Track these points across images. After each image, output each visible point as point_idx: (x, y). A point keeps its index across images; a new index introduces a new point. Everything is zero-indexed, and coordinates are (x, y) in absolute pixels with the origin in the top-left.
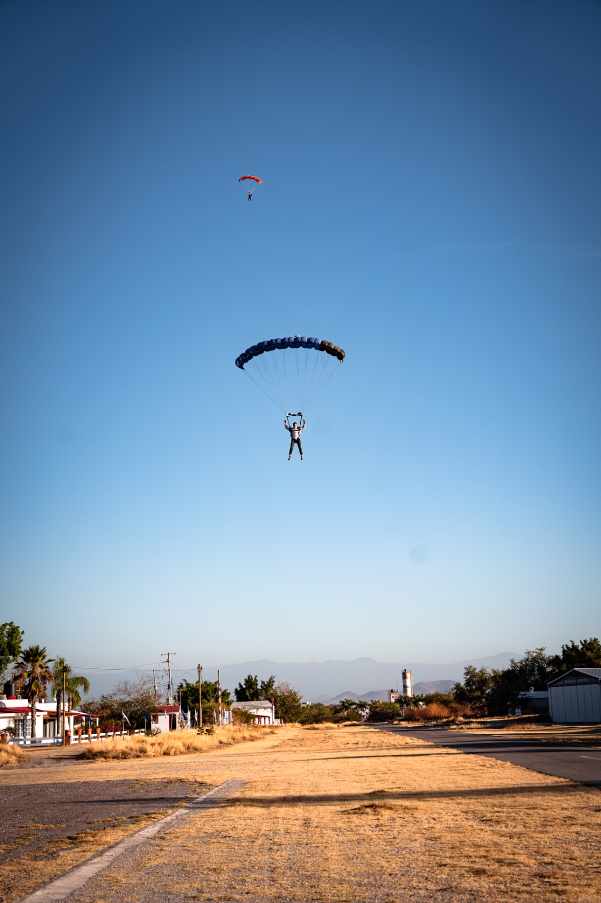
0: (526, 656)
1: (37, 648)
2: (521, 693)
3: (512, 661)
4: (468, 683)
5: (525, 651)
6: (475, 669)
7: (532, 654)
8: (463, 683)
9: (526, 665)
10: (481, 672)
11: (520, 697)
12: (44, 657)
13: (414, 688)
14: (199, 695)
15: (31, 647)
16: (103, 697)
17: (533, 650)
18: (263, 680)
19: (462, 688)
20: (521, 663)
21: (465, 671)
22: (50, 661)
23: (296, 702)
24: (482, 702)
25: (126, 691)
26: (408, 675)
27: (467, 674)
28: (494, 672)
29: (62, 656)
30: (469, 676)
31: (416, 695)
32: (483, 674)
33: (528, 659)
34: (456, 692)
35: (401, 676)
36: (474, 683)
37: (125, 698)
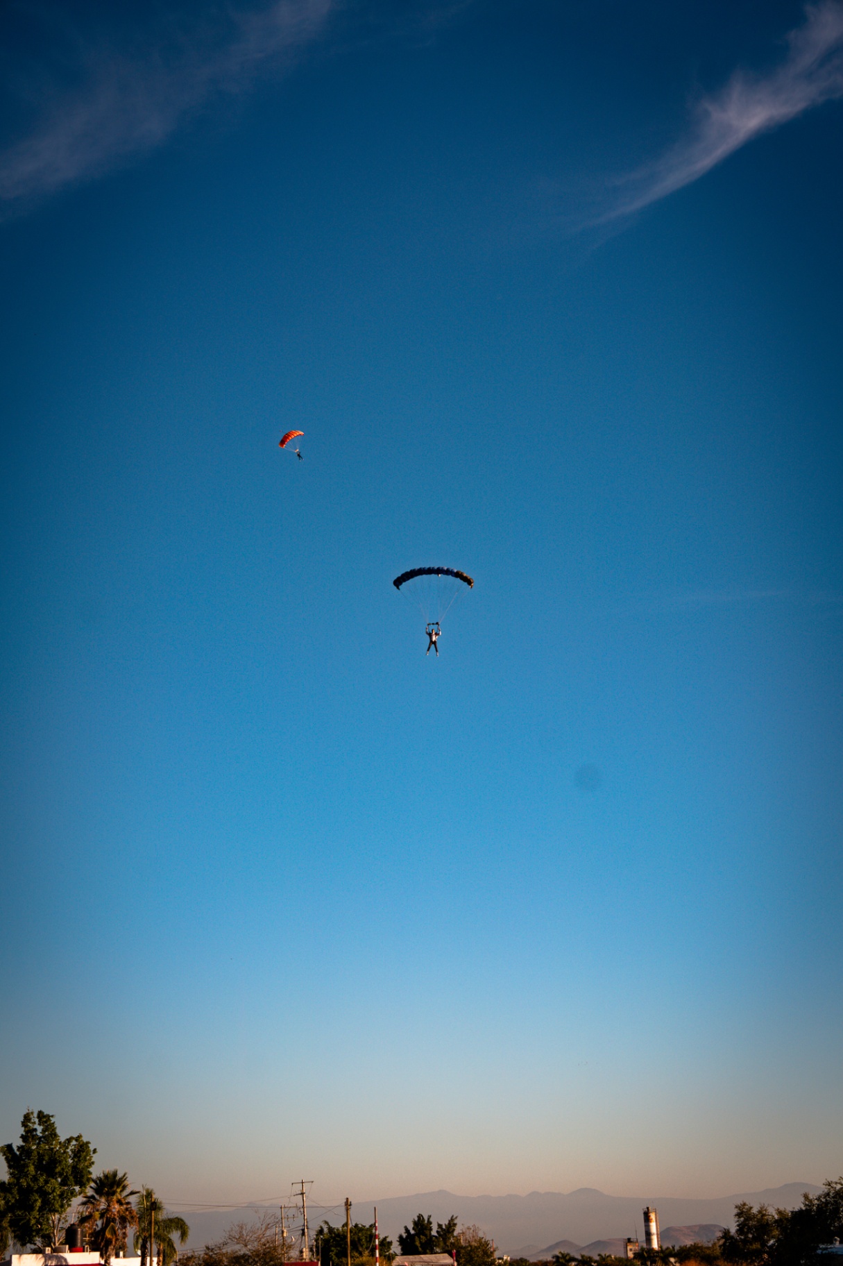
0: (825, 1189)
1: (115, 1174)
2: (821, 1246)
3: (806, 1197)
4: (741, 1230)
5: (824, 1181)
6: (751, 1208)
7: (834, 1185)
8: (733, 1230)
9: (827, 1203)
10: (760, 1212)
11: (819, 1252)
12: (124, 1187)
13: (661, 1236)
14: (347, 1244)
15: (106, 1172)
16: (208, 1248)
17: (836, 1179)
18: (441, 1223)
19: (732, 1237)
20: (818, 1199)
21: (736, 1211)
22: (132, 1193)
23: (489, 1256)
24: (762, 1260)
25: (241, 1240)
26: (653, 1216)
27: (739, 1215)
28: (780, 1212)
29: (150, 1187)
30: (742, 1219)
31: (664, 1248)
32: (764, 1215)
33: (828, 1194)
34: (724, 1244)
35: (642, 1217)
36: (750, 1229)
37: (240, 1250)
